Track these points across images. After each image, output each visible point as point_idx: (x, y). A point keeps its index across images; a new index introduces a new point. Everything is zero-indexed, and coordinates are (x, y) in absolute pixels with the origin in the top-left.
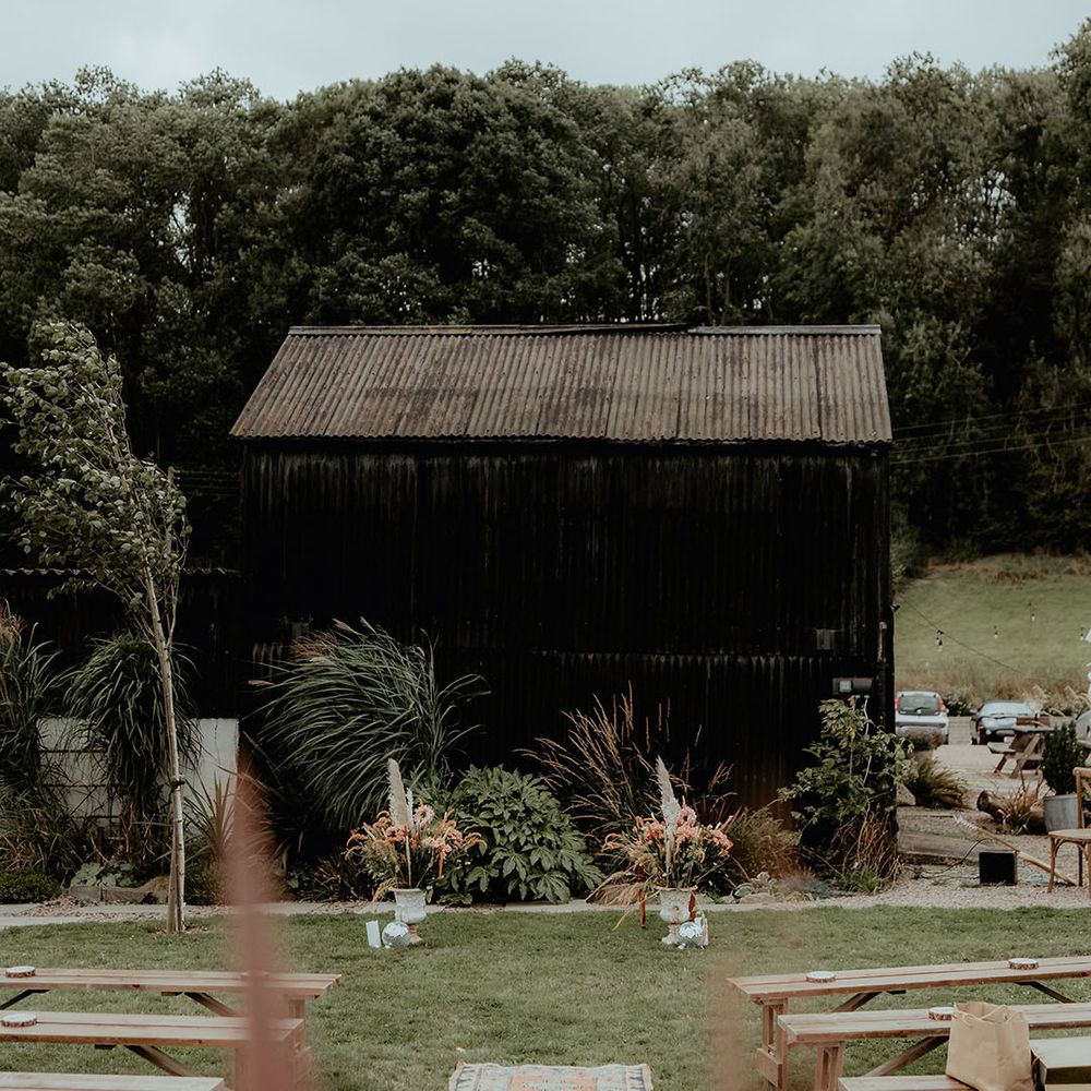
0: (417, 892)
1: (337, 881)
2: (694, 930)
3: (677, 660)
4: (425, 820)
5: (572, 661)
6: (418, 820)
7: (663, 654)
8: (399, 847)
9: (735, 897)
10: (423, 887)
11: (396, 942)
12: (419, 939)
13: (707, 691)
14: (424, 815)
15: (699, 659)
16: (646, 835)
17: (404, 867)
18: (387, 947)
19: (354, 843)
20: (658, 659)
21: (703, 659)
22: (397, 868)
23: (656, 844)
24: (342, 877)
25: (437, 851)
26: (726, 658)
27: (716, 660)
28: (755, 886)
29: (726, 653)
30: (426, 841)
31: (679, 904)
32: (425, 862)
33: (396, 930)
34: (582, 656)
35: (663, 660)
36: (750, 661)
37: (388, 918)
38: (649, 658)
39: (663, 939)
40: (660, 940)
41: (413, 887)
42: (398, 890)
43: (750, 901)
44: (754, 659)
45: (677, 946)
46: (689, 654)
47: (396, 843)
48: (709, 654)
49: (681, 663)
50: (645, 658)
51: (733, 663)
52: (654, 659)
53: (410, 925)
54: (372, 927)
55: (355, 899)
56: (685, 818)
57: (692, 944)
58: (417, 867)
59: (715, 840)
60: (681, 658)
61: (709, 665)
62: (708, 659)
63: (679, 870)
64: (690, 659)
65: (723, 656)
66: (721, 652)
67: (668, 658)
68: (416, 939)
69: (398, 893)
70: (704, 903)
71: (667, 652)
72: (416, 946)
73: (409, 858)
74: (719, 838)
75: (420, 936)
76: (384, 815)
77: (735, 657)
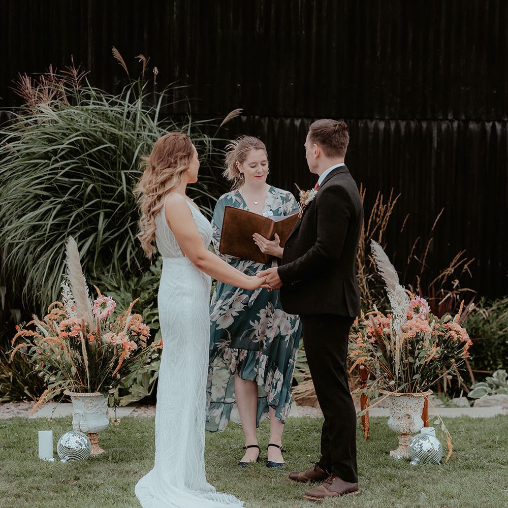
0: (97, 397)
1: (8, 379)
2: (430, 443)
3: (398, 127)
4: (105, 312)
5: (276, 128)
6: (97, 311)
7: (382, 119)
8: (74, 344)
9: (470, 399)
10: (104, 391)
11: (74, 455)
12: (101, 451)
13: (433, 163)
14: (104, 305)
15: (424, 125)
16: (369, 330)
17: (81, 369)
18: (63, 461)
19: (20, 340)
20: (376, 126)
21: (429, 124)
22: (74, 370)
23: (380, 341)
24: (13, 374)
25: (121, 348)
26: (455, 124)
27: (444, 126)
28: (491, 386)
29: (456, 118)
30: (107, 337)
31: (410, 412)
32: (106, 361)
33: (72, 441)
34: (288, 121)
35: (382, 125)
36: (484, 127)
37: (64, 425)
38: (366, 125)
39: (392, 453)
40: (388, 453)
41: (93, 391)
42: (75, 394)
43: (487, 405)
44: (489, 126)
45: (409, 460)
46: (413, 120)
47: (71, 339)
48: (435, 119)
49: (403, 130)
50: (361, 125)
51: (463, 130)
52: (371, 125)
53: (90, 434)
54: (45, 438)
55: (30, 400)
56: (417, 310)
57: (426, 459)
58: (96, 368)
59: (453, 333)
60: (403, 124)
61: (435, 132)
62: (435, 126)
63: (410, 370)
64: (413, 124)
65: (452, 121)
66: (450, 117)
67: (388, 124)
68: (97, 451)
69: (76, 398)
70: (439, 410)
71: (387, 118)
72: (98, 460)
73: (86, 357)
74: (457, 332)
75: (103, 447)
76: (56, 306)
77: (466, 122)
